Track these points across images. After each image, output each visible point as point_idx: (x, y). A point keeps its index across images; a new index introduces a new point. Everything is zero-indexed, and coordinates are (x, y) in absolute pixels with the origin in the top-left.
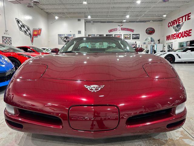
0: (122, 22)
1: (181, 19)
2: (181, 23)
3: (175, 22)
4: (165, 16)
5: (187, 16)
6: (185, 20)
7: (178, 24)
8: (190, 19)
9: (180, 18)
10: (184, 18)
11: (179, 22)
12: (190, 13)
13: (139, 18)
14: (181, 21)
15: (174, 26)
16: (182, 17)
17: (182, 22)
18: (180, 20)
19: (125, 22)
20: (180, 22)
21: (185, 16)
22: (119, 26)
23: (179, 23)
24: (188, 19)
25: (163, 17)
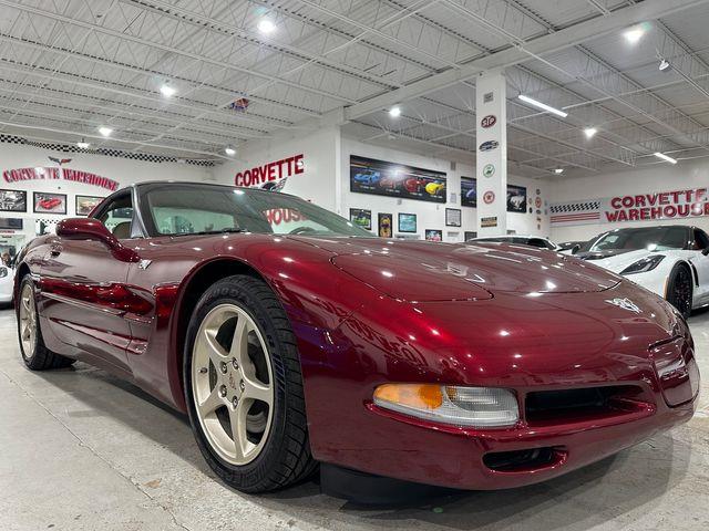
0: (65, 148)
1: (276, 168)
2: (277, 181)
3: (259, 176)
4: (230, 152)
5: (293, 163)
6: (290, 174)
7: (267, 180)
8: (302, 171)
9: (273, 164)
10: (285, 166)
11: (272, 175)
12: (301, 156)
13: (142, 145)
14: (276, 174)
15: (256, 185)
16: (280, 163)
17: (280, 176)
18: (273, 171)
19: (84, 150)
20: (274, 178)
21: (289, 161)
22: (56, 160)
23: (270, 178)
24: (298, 171)
25: (224, 153)
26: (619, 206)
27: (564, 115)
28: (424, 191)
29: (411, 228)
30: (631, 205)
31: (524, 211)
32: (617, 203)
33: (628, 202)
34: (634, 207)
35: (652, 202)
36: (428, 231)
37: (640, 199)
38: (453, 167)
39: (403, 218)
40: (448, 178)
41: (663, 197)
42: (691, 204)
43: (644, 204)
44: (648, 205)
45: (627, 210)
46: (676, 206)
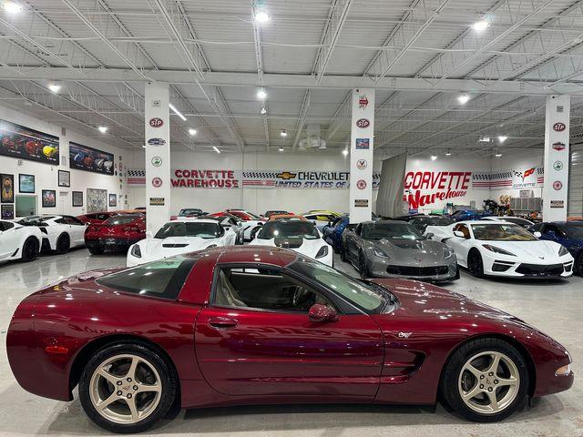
26: (180, 176)
27: (185, 119)
28: (41, 153)
29: (31, 188)
30: (188, 176)
31: (112, 174)
32: (179, 174)
33: (187, 174)
34: (190, 178)
35: (202, 176)
36: (44, 192)
37: (194, 173)
38: (64, 133)
39: (23, 179)
40: (61, 142)
41: (209, 173)
42: (225, 180)
43: (197, 177)
44: (199, 178)
45: (186, 180)
46: (216, 180)
